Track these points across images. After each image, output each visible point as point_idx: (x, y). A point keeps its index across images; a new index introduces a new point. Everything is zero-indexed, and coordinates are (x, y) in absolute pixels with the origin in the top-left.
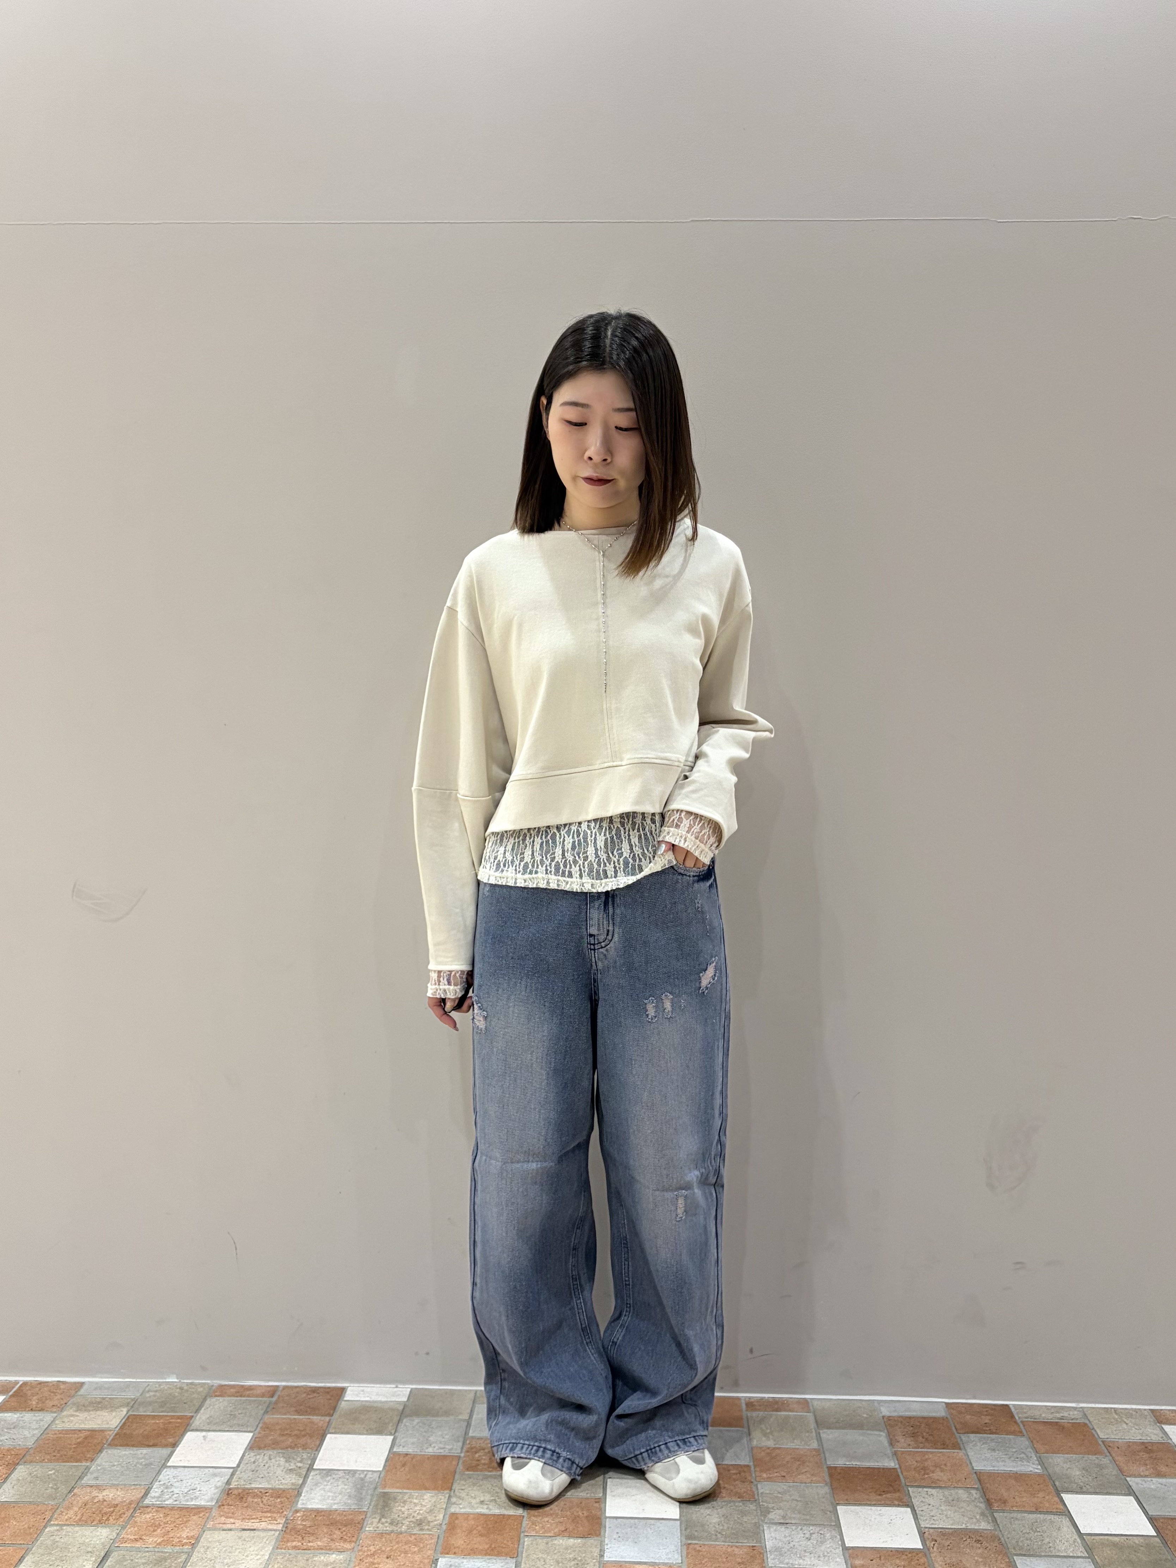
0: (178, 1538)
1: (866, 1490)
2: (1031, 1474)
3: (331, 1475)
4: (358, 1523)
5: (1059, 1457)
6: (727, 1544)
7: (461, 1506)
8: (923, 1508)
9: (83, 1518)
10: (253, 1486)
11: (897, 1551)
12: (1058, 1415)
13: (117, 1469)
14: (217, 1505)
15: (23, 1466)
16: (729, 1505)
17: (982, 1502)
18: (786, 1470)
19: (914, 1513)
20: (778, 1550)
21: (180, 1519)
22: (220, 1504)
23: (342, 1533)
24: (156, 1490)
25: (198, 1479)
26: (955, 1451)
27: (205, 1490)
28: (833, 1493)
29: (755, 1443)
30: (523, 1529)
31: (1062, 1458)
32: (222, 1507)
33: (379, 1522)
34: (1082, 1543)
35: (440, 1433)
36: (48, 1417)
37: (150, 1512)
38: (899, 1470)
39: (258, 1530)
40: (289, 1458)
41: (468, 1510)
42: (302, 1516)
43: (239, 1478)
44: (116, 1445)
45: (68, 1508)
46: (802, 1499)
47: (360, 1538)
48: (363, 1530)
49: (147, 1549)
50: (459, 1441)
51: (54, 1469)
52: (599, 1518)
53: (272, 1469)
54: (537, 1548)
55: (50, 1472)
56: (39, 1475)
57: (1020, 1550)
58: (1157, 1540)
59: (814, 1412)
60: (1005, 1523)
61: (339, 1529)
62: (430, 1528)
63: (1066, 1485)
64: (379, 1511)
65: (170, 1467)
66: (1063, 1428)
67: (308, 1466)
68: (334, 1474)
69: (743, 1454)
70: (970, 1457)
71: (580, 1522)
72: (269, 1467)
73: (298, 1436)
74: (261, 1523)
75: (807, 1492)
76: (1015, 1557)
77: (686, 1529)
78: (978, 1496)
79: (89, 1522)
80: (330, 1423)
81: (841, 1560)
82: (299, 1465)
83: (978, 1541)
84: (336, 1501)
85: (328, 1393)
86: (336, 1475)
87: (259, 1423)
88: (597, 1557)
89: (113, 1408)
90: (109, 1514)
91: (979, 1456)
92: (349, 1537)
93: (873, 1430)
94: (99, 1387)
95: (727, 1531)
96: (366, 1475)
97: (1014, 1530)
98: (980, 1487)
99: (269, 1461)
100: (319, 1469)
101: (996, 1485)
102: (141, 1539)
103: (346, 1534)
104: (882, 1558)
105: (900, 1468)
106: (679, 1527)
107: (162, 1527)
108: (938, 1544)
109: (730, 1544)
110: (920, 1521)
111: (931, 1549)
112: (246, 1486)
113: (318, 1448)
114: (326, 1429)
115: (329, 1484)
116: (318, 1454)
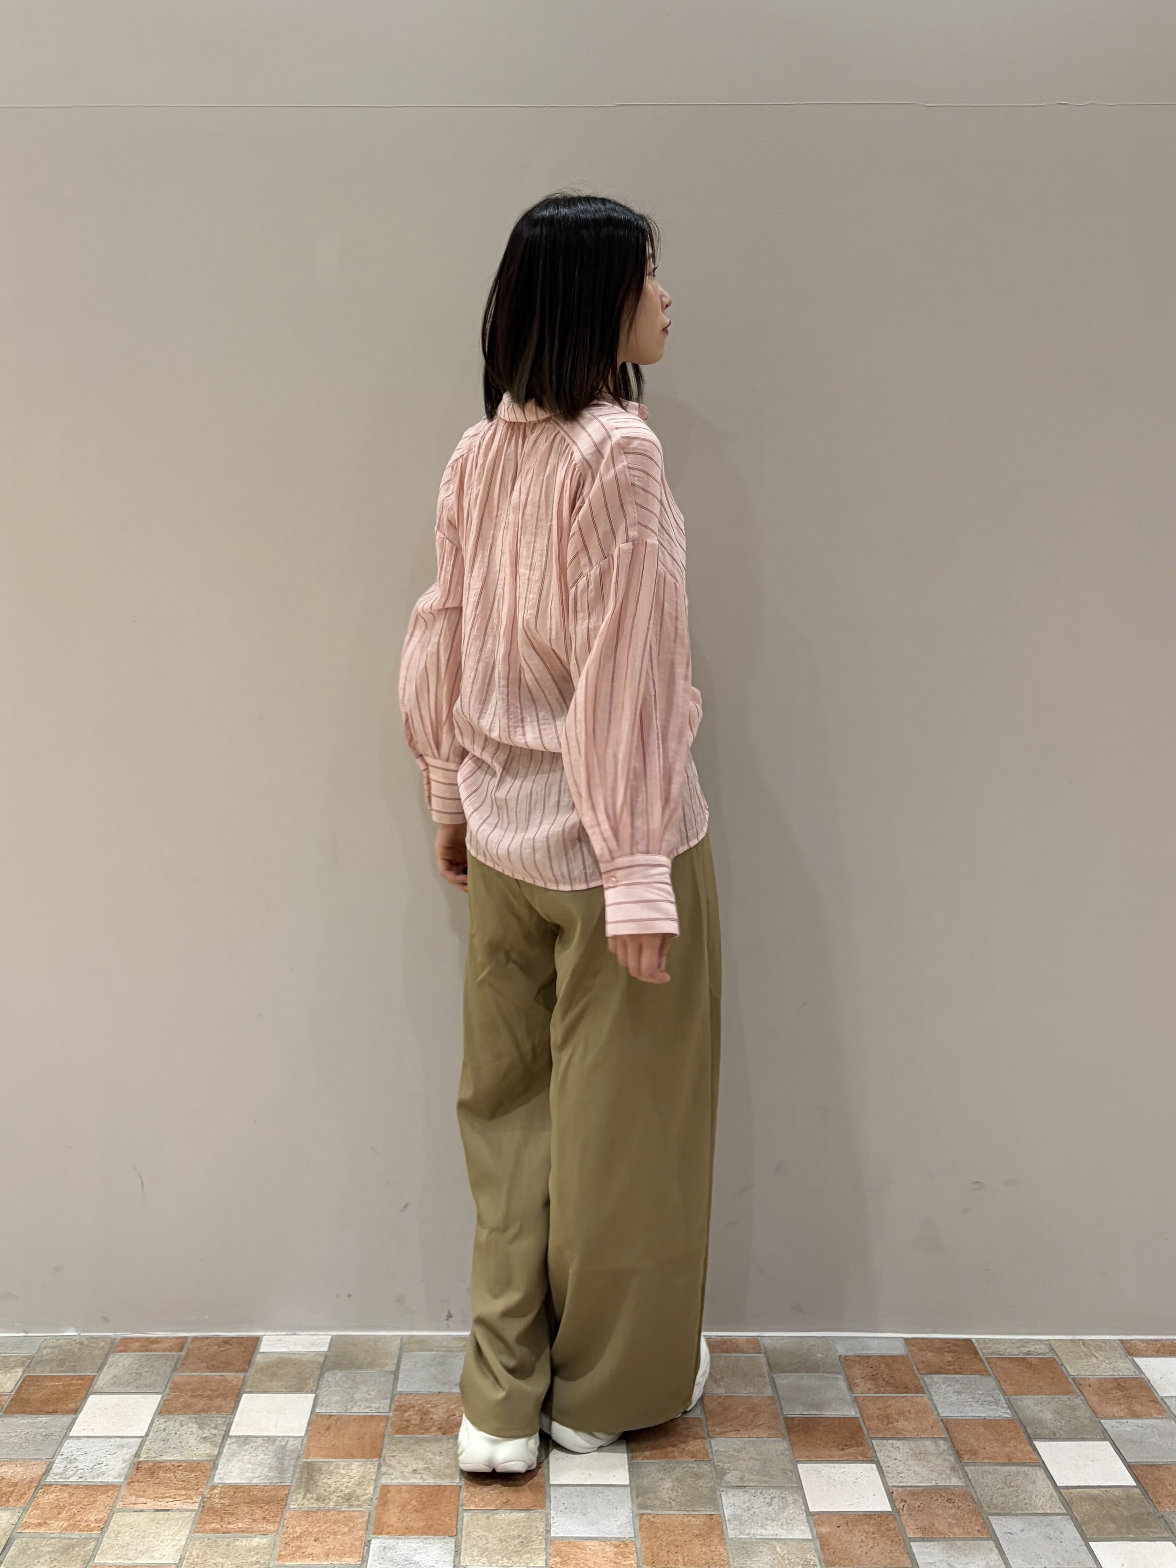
0: (86, 1522)
1: (827, 1444)
2: (1001, 1420)
3: (249, 1444)
4: (282, 1500)
5: (1029, 1399)
6: (682, 1513)
7: (392, 1476)
8: (890, 1464)
10: (164, 1458)
11: (865, 1515)
12: (1025, 1350)
13: (15, 1440)
14: (126, 1482)
16: (682, 1466)
17: (950, 1455)
18: (740, 1423)
19: (880, 1470)
20: (736, 1517)
21: (87, 1499)
22: (129, 1480)
23: (264, 1512)
24: (59, 1465)
25: (105, 1450)
26: (920, 1395)
27: (111, 1464)
28: (792, 1449)
30: (461, 1503)
31: (1033, 1399)
32: (132, 1484)
33: (304, 1498)
34: (1059, 1497)
35: (365, 1389)
37: (53, 1492)
38: (861, 1420)
39: (172, 1511)
40: (203, 1423)
41: (401, 1481)
42: (220, 1494)
43: (149, 1449)
44: (13, 1413)
46: (760, 1457)
47: (284, 1518)
48: (287, 1507)
49: (52, 1535)
50: (386, 1398)
52: (543, 1487)
53: (184, 1437)
54: (478, 1525)
57: (994, 1509)
58: (1137, 1490)
59: (766, 1352)
60: (976, 1478)
61: (261, 1507)
62: (360, 1504)
63: (1038, 1431)
64: (303, 1485)
65: (72, 1437)
66: (1030, 1365)
67: (223, 1433)
68: (252, 1441)
70: (935, 1402)
71: (522, 1492)
72: (181, 1435)
73: (210, 1398)
74: (176, 1502)
75: (764, 1448)
77: (637, 1497)
78: (946, 1448)
80: (246, 1380)
81: (805, 1527)
82: (214, 1431)
83: (950, 1500)
84: (255, 1474)
85: (244, 1340)
86: (254, 1443)
87: (168, 1382)
88: (543, 1532)
89: (7, 1368)
90: (8, 1495)
91: (944, 1401)
92: (273, 1517)
93: (830, 1373)
95: (682, 1498)
96: (287, 1442)
97: (987, 1486)
98: (948, 1436)
99: (181, 1428)
100: (235, 1436)
101: (965, 1434)
102: (45, 1523)
103: (269, 1513)
104: (850, 1524)
105: (862, 1416)
106: (629, 1495)
107: (67, 1509)
108: (908, 1505)
109: (686, 1513)
110: (886, 1478)
111: (901, 1510)
112: (157, 1459)
113: (233, 1410)
114: (241, 1388)
115: (247, 1453)
116: (234, 1419)
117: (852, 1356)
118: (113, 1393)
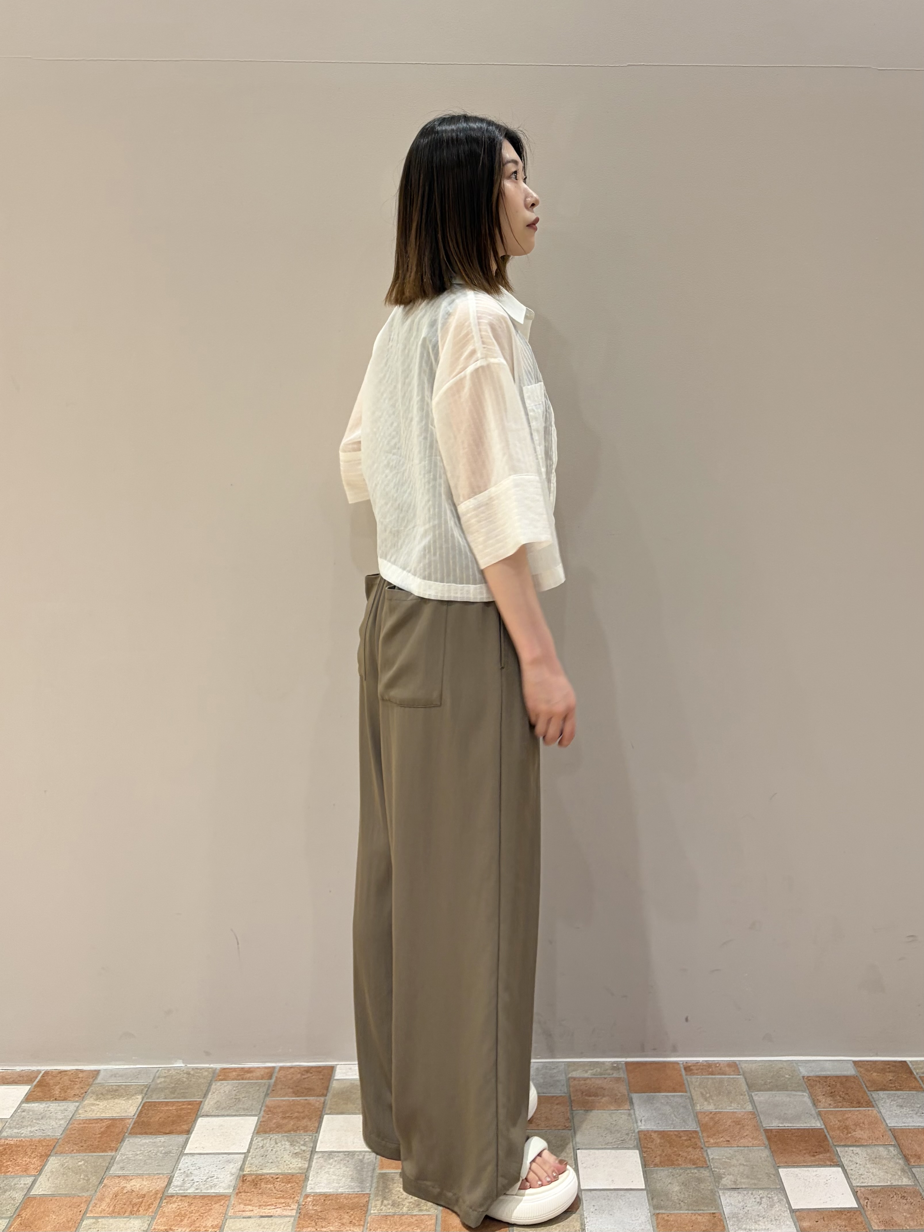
0: (204, 1227)
1: (800, 1151)
3: (332, 1158)
4: (364, 1206)
6: (690, 1212)
8: (852, 1167)
9: (115, 1210)
10: (265, 1171)
11: (837, 1212)
13: (141, 1158)
14: (234, 1192)
15: (55, 1157)
16: (686, 1172)
17: (900, 1159)
18: (729, 1135)
19: (845, 1172)
20: (735, 1215)
21: (203, 1208)
22: (237, 1191)
23: (350, 1217)
24: (178, 1179)
25: (215, 1165)
26: (869, 1108)
27: (222, 1177)
28: (773, 1156)
29: (698, 1108)
32: (239, 1194)
33: (381, 1204)
36: (71, 1107)
37: (175, 1202)
38: (825, 1131)
39: (275, 1217)
40: (293, 1141)
42: (312, 1201)
43: (251, 1164)
44: (136, 1134)
45: (101, 1200)
46: (748, 1163)
47: (367, 1222)
48: (369, 1212)
51: (83, 1160)
53: (279, 1153)
55: (80, 1163)
56: (70, 1167)
59: (743, 1074)
61: (348, 1213)
64: (380, 1193)
65: (187, 1154)
67: (311, 1149)
68: (336, 1156)
69: (690, 1119)
70: (883, 1115)
72: (276, 1151)
73: (298, 1119)
74: (277, 1209)
75: (751, 1155)
77: (652, 1199)
78: (895, 1153)
79: (121, 1214)
80: (328, 1103)
81: (790, 1222)
82: (303, 1148)
83: (903, 1197)
84: (340, 1184)
85: (322, 1069)
87: (264, 1107)
89: (129, 1096)
90: (138, 1205)
91: (890, 1114)
92: (357, 1221)
93: (797, 1091)
94: (114, 1074)
95: (688, 1199)
96: (364, 1155)
98: (896, 1143)
99: (276, 1145)
100: (321, 1152)
101: (910, 1141)
102: (171, 1229)
103: (354, 1218)
104: (825, 1219)
105: (826, 1128)
106: (646, 1198)
107: (187, 1217)
108: (871, 1202)
109: (693, 1212)
110: (851, 1180)
111: (865, 1207)
112: (258, 1172)
113: (318, 1129)
114: (322, 1110)
115: (332, 1167)
116: (318, 1136)
117: (812, 1077)
118: (217, 1116)
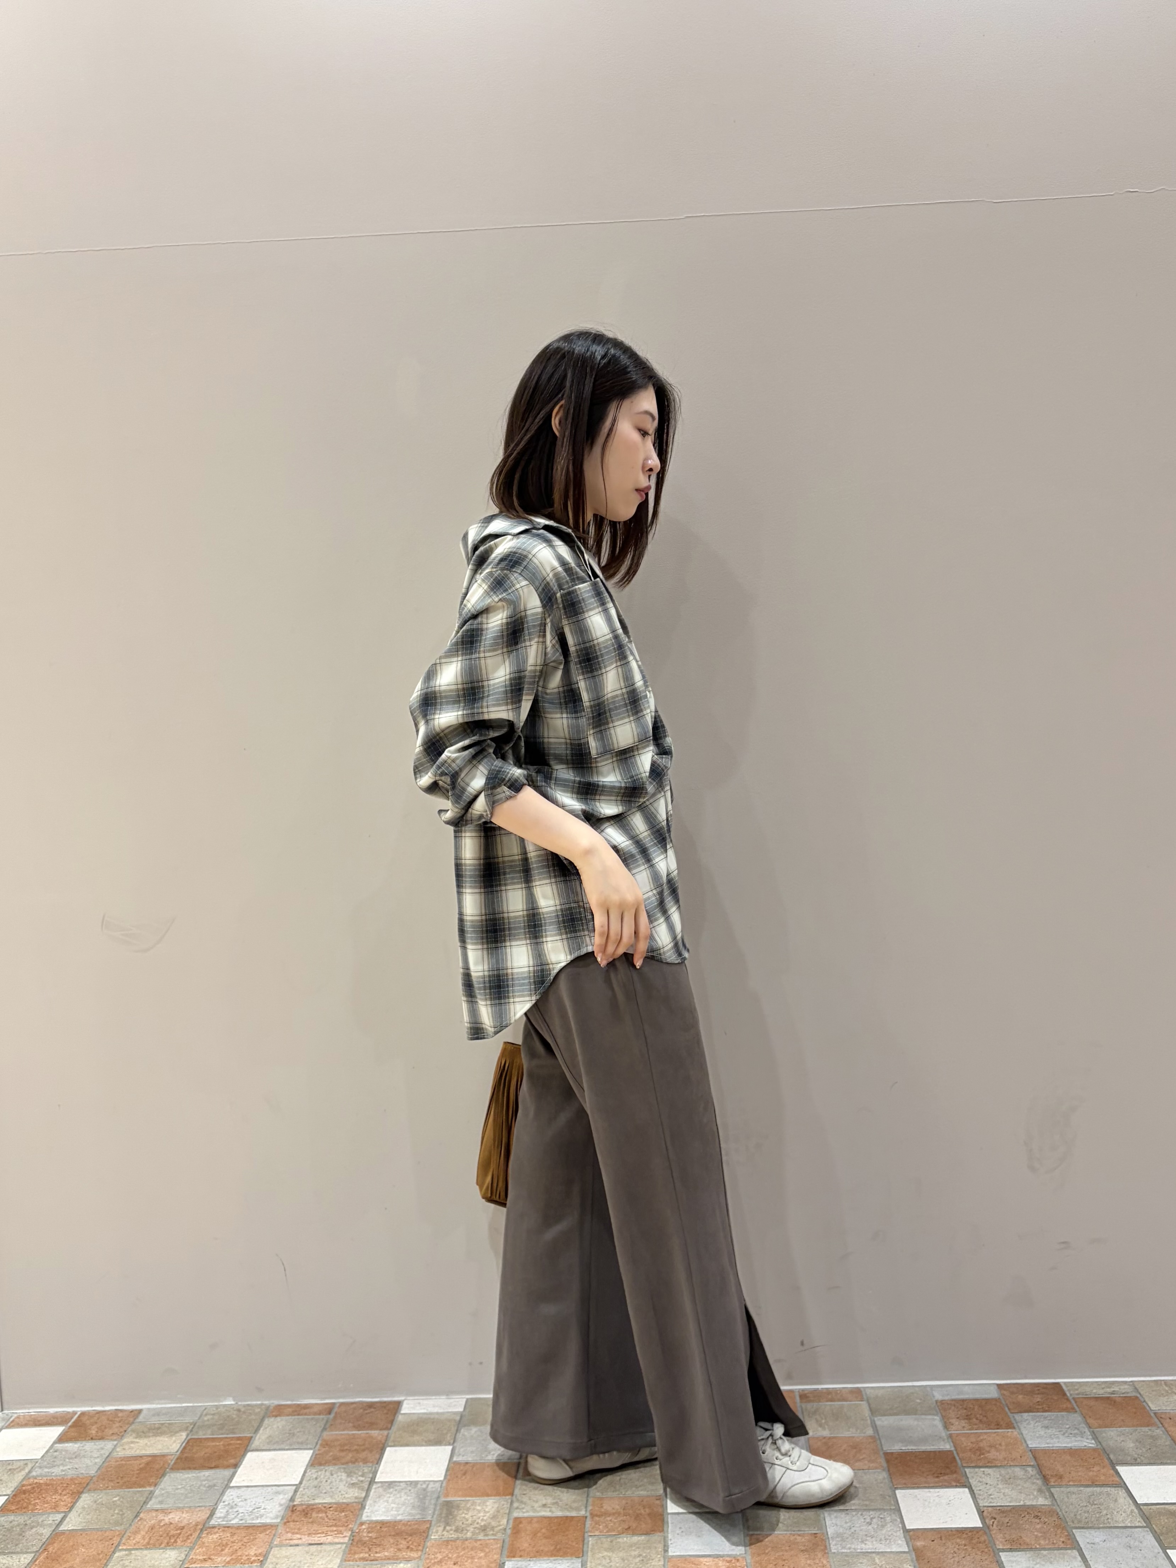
0: (246, 1556)
1: (923, 1473)
2: (1086, 1449)
3: (393, 1488)
4: (424, 1532)
5: (1112, 1431)
6: (788, 1533)
7: (524, 1510)
8: (981, 1488)
9: (151, 1542)
10: (317, 1501)
11: (958, 1531)
12: (1109, 1390)
13: (182, 1492)
14: (282, 1522)
15: (87, 1495)
17: (1038, 1479)
19: (972, 1493)
20: (838, 1535)
21: (248, 1538)
22: (285, 1520)
23: (408, 1542)
24: (221, 1510)
25: (262, 1497)
26: (1009, 1430)
27: (269, 1507)
28: (891, 1478)
30: (587, 1530)
31: (1115, 1432)
32: (288, 1524)
33: (444, 1530)
34: (1139, 1513)
36: (108, 1445)
37: (217, 1532)
38: (955, 1452)
39: (325, 1544)
40: (351, 1472)
41: (531, 1514)
42: (367, 1529)
43: (303, 1495)
44: (178, 1469)
45: (136, 1533)
46: (861, 1485)
47: (426, 1546)
48: (429, 1538)
51: (119, 1495)
52: (662, 1515)
53: (334, 1483)
54: (602, 1547)
55: (115, 1499)
56: (104, 1502)
57: (1078, 1523)
59: (868, 1401)
60: (1062, 1498)
61: (405, 1539)
62: (495, 1533)
63: (1120, 1458)
64: (443, 1520)
65: (233, 1487)
66: (1115, 1402)
67: (369, 1479)
68: (395, 1485)
70: (1024, 1435)
71: (643, 1519)
72: (331, 1482)
73: (357, 1451)
74: (328, 1537)
75: (865, 1477)
76: (1074, 1531)
77: (747, 1521)
78: (1035, 1472)
79: (157, 1546)
80: (389, 1436)
81: (902, 1541)
82: (361, 1479)
83: (1037, 1517)
84: (400, 1512)
85: (385, 1407)
86: (398, 1486)
87: (318, 1440)
88: (661, 1552)
89: (173, 1433)
90: (176, 1537)
91: (1033, 1435)
92: (416, 1546)
93: (928, 1414)
94: (158, 1413)
95: (788, 1521)
96: (428, 1485)
97: (1072, 1504)
98: (1036, 1464)
99: (331, 1477)
100: (381, 1482)
101: (1051, 1462)
102: (210, 1558)
103: (412, 1544)
104: (943, 1538)
105: (956, 1450)
106: (740, 1520)
107: (229, 1546)
108: (999, 1522)
109: (792, 1533)
110: (978, 1500)
111: (991, 1526)
112: (310, 1502)
113: (379, 1461)
114: (385, 1443)
115: (392, 1495)
116: (379, 1467)
117: (948, 1400)
118: (269, 1450)
